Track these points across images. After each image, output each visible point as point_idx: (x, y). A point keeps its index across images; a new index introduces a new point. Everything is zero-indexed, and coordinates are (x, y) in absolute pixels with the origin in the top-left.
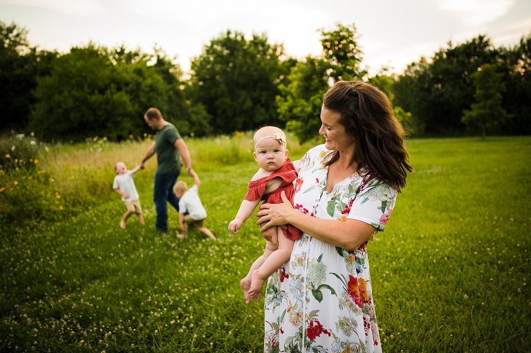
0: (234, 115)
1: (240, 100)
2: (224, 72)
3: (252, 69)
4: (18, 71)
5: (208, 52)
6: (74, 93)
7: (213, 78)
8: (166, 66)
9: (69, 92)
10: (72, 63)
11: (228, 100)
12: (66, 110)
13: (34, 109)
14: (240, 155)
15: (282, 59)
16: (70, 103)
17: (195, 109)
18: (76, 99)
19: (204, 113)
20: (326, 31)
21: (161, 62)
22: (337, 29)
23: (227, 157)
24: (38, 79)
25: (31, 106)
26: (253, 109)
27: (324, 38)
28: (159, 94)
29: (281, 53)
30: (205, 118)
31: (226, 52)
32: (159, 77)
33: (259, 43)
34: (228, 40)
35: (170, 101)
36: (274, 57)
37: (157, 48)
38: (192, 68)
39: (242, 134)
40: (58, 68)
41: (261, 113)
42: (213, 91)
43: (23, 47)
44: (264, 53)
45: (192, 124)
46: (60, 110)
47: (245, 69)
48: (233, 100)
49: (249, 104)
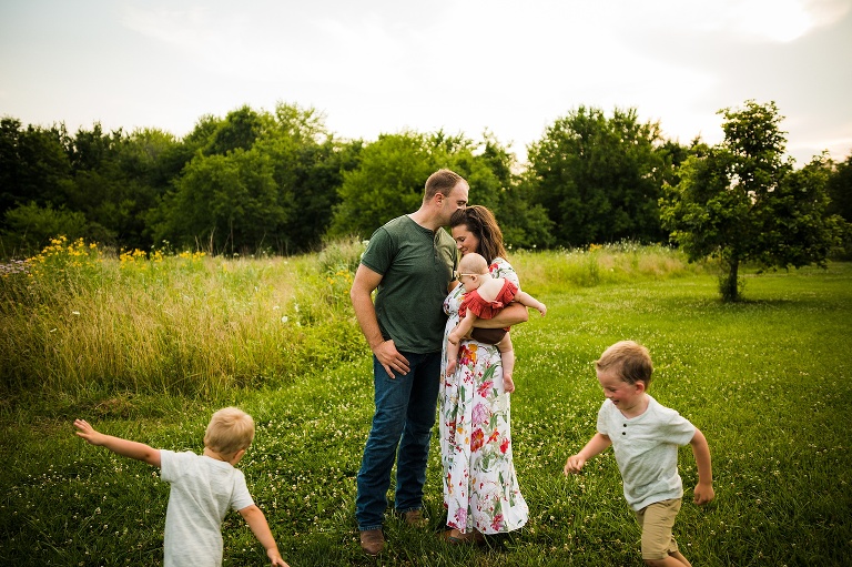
0: (585, 222)
1: (595, 201)
2: (574, 163)
3: (613, 159)
4: (319, 165)
5: (552, 135)
6: (386, 191)
7: (557, 171)
8: (499, 157)
9: (380, 190)
10: (385, 154)
11: (577, 201)
12: (375, 212)
13: (337, 211)
14: (600, 275)
15: (657, 144)
16: (381, 204)
17: (532, 212)
18: (388, 199)
19: (545, 218)
20: (730, 113)
21: (490, 151)
22: (748, 109)
23: (583, 276)
24: (346, 175)
25: (333, 207)
26: (612, 213)
27: (727, 121)
28: (488, 193)
29: (655, 137)
30: (545, 225)
31: (577, 136)
32: (489, 171)
33: (624, 123)
34: (581, 120)
35: (501, 201)
36: (644, 143)
37: (487, 133)
38: (530, 158)
39: (599, 247)
40: (368, 161)
41: (623, 220)
42: (558, 189)
43: (321, 135)
44: (631, 137)
45: (529, 232)
46: (368, 212)
47: (602, 159)
48: (583, 201)
49: (607, 206)
